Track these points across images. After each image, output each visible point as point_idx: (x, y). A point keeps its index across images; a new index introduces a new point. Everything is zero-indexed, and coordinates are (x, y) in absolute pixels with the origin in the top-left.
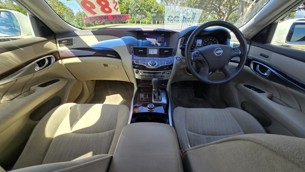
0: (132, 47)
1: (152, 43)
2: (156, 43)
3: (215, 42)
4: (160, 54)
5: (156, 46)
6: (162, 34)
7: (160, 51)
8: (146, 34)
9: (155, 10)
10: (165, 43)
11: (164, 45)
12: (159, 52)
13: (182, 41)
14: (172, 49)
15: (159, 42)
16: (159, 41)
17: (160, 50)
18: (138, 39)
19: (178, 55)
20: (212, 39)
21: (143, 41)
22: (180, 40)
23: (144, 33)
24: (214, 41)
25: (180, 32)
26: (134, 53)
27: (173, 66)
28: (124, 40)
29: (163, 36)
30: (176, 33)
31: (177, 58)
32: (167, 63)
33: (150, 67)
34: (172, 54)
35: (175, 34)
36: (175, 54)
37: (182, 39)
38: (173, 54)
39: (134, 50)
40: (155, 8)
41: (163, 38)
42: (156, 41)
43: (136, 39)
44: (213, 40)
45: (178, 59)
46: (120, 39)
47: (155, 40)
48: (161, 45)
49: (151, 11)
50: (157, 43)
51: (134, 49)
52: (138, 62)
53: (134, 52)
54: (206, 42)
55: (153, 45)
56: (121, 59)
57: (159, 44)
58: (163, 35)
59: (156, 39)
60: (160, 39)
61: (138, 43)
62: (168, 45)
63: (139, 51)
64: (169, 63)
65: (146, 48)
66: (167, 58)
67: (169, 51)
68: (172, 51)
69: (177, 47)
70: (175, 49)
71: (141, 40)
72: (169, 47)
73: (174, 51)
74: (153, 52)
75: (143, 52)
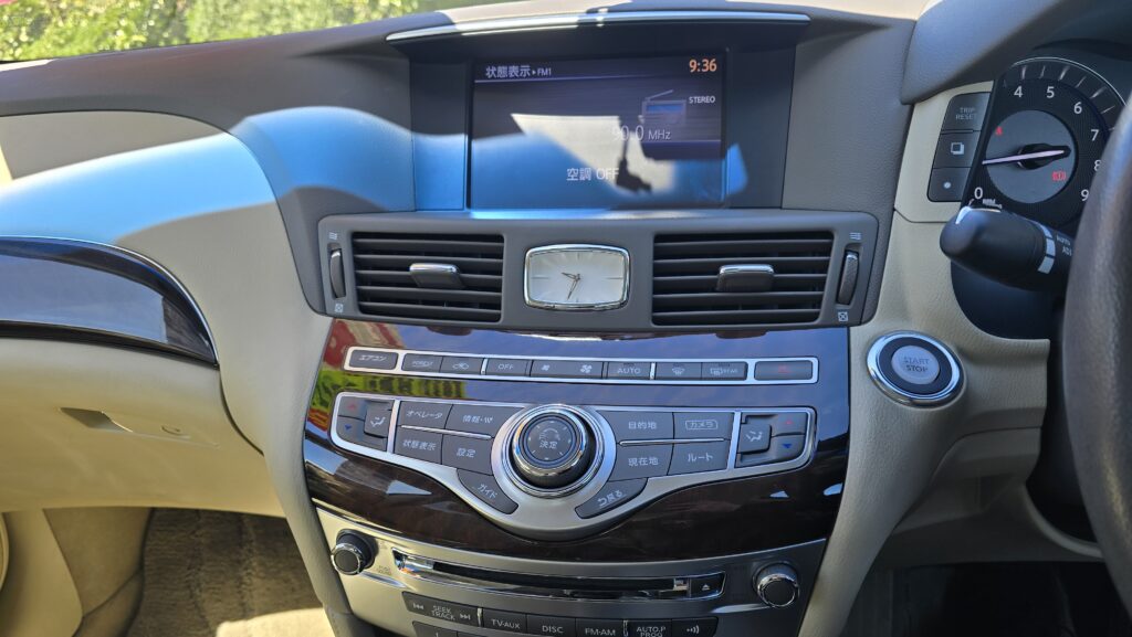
0: (335, 232)
1: (578, 165)
2: (623, 164)
4: (657, 306)
5: (624, 192)
6: (693, 65)
7: (658, 271)
8: (514, 69)
10: (733, 153)
11: (718, 179)
12: (647, 279)
13: (952, 130)
14: (827, 234)
15: (653, 151)
16: (655, 136)
17: (658, 254)
18: (417, 126)
19: (901, 311)
21: (479, 146)
22: (929, 120)
23: (497, 62)
25: (915, 17)
26: (361, 296)
27: (840, 477)
28: (267, 151)
29: (703, 82)
31: (897, 362)
32: (757, 438)
33: (511, 508)
34: (817, 302)
35: (856, 56)
36: (860, 299)
37: (956, 105)
38: (842, 299)
39: (358, 264)
41: (706, 99)
42: (619, 133)
43: (403, 134)
45: (911, 367)
46: (222, 140)
47: (610, 125)
48: (683, 180)
50: (641, 166)
51: (357, 249)
52: (374, 424)
53: (360, 280)
55: (592, 194)
56: (213, 364)
57: (658, 175)
58: (710, 66)
59: (628, 124)
60: (676, 114)
61: (420, 171)
62: (760, 194)
63: (413, 267)
64: (775, 441)
65: (499, 238)
66: (751, 363)
67: (776, 271)
68: (824, 267)
69: (894, 210)
70: (857, 237)
71: (460, 140)
72: (781, 208)
73: (847, 261)
74: (577, 278)
75: (462, 279)
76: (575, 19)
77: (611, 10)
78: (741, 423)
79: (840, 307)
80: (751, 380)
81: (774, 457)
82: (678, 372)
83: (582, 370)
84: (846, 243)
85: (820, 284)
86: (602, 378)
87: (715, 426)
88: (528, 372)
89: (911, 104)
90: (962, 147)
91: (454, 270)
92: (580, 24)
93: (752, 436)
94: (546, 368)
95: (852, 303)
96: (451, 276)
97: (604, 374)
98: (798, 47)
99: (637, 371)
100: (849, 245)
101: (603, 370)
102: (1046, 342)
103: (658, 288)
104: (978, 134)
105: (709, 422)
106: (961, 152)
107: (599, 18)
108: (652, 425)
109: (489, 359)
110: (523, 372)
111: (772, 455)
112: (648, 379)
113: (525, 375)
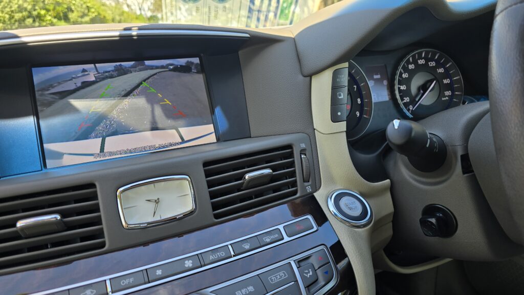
3: (441, 70)
7: (210, 184)
9: (82, 17)
12: (206, 191)
13: (336, 87)
14: (290, 147)
17: (208, 174)
20: (427, 60)
22: (322, 86)
24: (434, 68)
25: (292, 35)
30: (276, 48)
31: (342, 206)
34: (294, 184)
35: (273, 53)
38: (306, 180)
40: (83, 10)
44: (432, 64)
45: (350, 208)
49: (72, 20)
54: (405, 76)
63: (20, 224)
64: (319, 272)
65: (92, 185)
66: (281, 227)
67: (274, 171)
68: (292, 164)
69: (314, 129)
70: (303, 146)
71: (30, 121)
72: (250, 137)
73: (303, 159)
74: (157, 202)
75: (65, 223)
76: (117, 34)
77: (140, 29)
78: (298, 268)
79: (306, 184)
80: (286, 239)
81: (323, 283)
82: (247, 247)
83: (186, 266)
84: (300, 150)
85: (293, 174)
86: (201, 267)
87: (285, 276)
88: (147, 280)
89: (310, 76)
90: (342, 94)
91: (59, 217)
92: (120, 36)
93: (307, 273)
94: (159, 272)
95: (310, 180)
96: (56, 223)
97: (203, 263)
98: (240, 52)
99: (222, 254)
100: (301, 151)
101: (200, 261)
102: (388, 181)
103: (213, 195)
104: (347, 88)
105: (281, 274)
106: (342, 97)
107: (134, 33)
108: (251, 289)
109: (110, 279)
110: (143, 282)
111: (322, 282)
112: (231, 257)
113: (145, 283)
